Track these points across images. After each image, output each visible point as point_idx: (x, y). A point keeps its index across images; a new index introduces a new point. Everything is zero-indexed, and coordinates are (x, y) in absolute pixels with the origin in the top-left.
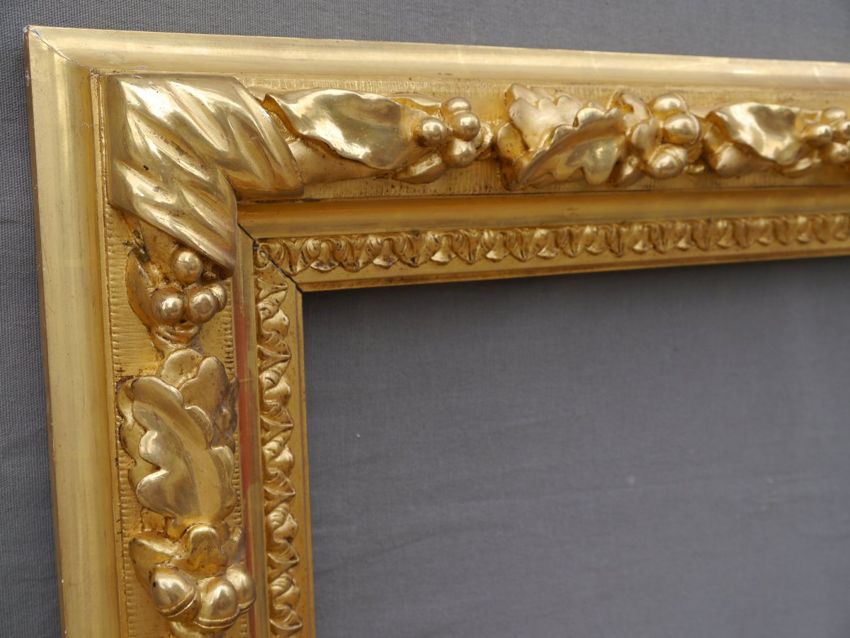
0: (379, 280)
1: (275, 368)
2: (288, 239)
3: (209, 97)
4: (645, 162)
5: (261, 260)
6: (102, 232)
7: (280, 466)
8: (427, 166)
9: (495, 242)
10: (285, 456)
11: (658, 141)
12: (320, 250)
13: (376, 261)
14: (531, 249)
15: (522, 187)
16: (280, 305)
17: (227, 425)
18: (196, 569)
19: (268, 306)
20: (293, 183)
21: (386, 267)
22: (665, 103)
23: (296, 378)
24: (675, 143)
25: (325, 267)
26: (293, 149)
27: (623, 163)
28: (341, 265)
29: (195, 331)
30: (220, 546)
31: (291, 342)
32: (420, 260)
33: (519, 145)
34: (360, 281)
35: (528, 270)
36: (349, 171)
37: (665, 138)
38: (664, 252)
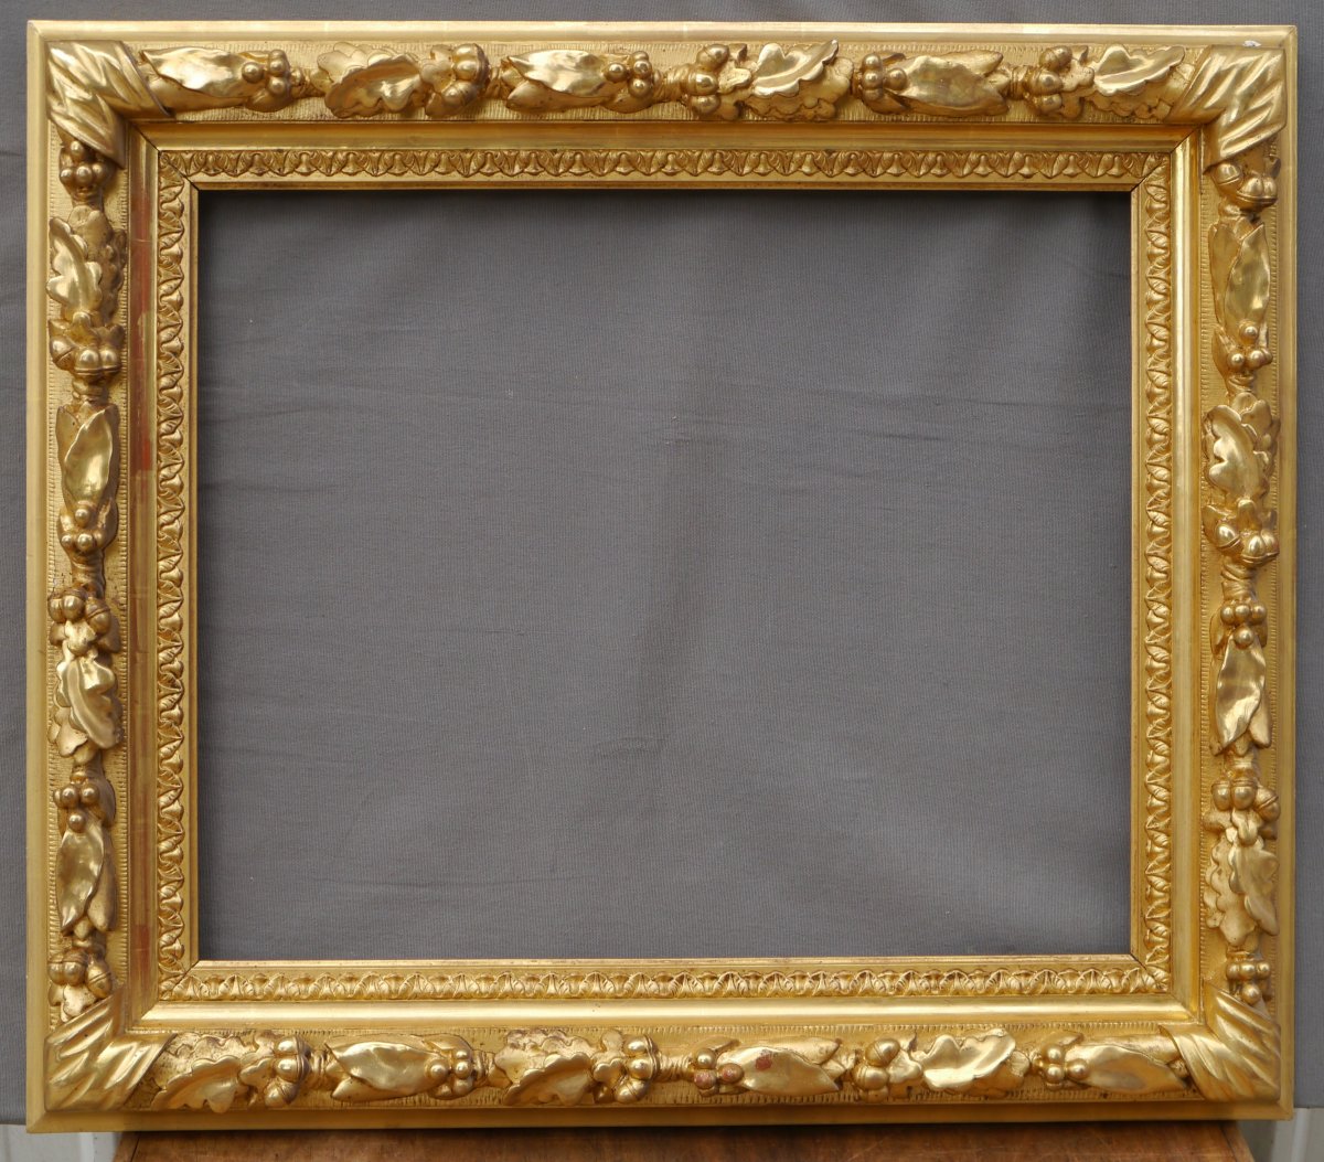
0: (256, 184)
1: (171, 236)
2: (184, 151)
3: (99, 54)
4: (440, 94)
5: (162, 164)
6: (49, 137)
7: (170, 302)
8: (261, 96)
9: (347, 159)
10: (175, 297)
11: (453, 79)
12: (206, 160)
13: (251, 170)
14: (380, 167)
15: (346, 114)
16: (177, 195)
17: (110, 256)
18: (79, 339)
19: (166, 194)
20: (149, 103)
21: (260, 175)
22: (463, 51)
23: (188, 245)
24: (464, 80)
25: (212, 172)
26: (155, 83)
27: (428, 96)
28: (223, 171)
29: (90, 194)
30: (93, 326)
31: (185, 220)
32: (286, 170)
33: (328, 81)
34: (242, 184)
35: (382, 184)
36: (204, 100)
37: (459, 76)
38: (513, 176)
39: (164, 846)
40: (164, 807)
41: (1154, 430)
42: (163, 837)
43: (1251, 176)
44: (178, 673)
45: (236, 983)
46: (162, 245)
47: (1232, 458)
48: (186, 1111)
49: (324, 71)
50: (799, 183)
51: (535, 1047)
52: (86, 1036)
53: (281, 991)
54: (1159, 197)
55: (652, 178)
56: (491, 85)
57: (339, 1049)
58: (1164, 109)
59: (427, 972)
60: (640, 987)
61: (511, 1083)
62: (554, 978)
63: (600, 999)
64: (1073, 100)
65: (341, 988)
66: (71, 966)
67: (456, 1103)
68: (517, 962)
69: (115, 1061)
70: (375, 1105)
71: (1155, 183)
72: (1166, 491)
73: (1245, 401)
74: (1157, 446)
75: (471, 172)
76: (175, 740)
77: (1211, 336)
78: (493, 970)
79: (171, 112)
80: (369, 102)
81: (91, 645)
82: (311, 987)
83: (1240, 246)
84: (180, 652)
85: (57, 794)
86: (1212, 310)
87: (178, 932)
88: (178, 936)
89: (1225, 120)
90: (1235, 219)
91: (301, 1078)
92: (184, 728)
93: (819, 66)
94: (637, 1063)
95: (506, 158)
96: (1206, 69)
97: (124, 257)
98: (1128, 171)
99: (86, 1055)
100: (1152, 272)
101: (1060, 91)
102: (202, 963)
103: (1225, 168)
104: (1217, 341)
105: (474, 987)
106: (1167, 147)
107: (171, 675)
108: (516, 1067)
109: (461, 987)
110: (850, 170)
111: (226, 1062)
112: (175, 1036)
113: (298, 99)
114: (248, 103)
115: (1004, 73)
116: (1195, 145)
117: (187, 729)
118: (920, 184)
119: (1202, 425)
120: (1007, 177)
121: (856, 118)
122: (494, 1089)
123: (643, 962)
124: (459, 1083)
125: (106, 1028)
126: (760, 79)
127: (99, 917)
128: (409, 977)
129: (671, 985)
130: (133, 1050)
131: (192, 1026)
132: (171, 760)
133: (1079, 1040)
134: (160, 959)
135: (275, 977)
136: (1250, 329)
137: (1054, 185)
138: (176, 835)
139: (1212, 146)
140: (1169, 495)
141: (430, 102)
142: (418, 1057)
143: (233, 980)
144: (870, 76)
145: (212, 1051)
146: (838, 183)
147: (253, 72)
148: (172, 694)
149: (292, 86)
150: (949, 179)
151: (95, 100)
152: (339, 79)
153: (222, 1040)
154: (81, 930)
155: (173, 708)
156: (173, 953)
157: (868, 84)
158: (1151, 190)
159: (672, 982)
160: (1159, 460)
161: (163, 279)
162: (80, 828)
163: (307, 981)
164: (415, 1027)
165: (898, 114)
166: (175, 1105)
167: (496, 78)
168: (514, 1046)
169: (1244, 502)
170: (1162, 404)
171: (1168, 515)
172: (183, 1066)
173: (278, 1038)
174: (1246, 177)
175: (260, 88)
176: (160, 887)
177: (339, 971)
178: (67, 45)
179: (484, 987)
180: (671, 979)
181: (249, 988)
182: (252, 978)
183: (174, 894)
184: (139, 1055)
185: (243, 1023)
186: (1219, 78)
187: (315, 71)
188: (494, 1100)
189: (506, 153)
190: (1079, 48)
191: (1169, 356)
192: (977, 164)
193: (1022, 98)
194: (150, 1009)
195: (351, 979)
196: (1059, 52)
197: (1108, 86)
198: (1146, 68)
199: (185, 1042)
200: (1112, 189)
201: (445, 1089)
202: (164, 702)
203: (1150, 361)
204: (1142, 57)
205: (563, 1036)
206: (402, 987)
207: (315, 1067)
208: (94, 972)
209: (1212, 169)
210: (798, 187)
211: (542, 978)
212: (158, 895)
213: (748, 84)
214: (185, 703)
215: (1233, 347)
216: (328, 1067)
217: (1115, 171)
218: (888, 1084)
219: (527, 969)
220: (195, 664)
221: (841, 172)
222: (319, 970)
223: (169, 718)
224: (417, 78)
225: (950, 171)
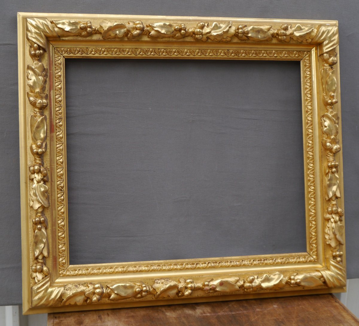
0: (80, 57)
1: (58, 70)
2: (61, 48)
4: (132, 33)
5: (55, 51)
6: (26, 43)
7: (58, 88)
8: (84, 33)
9: (105, 51)
10: (60, 86)
11: (135, 29)
12: (67, 50)
13: (79, 53)
14: (114, 53)
15: (106, 38)
16: (59, 59)
17: (44, 75)
18: (37, 97)
19: (57, 59)
20: (55, 34)
21: (82, 54)
22: (138, 22)
23: (63, 73)
24: (138, 30)
25: (69, 53)
26: (56, 29)
27: (128, 34)
28: (72, 53)
29: (38, 58)
30: (41, 94)
31: (62, 66)
32: (89, 53)
33: (102, 30)
34: (77, 56)
35: (114, 57)
36: (69, 34)
37: (136, 29)
38: (148, 55)
39: (60, 234)
40: (60, 224)
41: (308, 120)
42: (60, 232)
43: (331, 57)
44: (62, 187)
45: (80, 271)
46: (56, 73)
47: (329, 126)
48: (70, 306)
49: (101, 27)
50: (220, 58)
51: (162, 283)
52: (44, 286)
53: (92, 272)
54: (307, 62)
55: (184, 56)
56: (144, 31)
57: (111, 286)
58: (310, 40)
59: (131, 265)
60: (187, 266)
61: (157, 293)
62: (165, 265)
63: (176, 270)
64: (289, 38)
65: (108, 270)
66: (38, 267)
67: (141, 299)
68: (154, 262)
69: (52, 292)
70: (120, 301)
71: (307, 59)
72: (312, 135)
73: (332, 112)
74: (309, 124)
75: (137, 54)
76: (62, 205)
77: (322, 96)
78: (148, 264)
79: (59, 37)
80: (113, 35)
81: (42, 179)
82: (101, 271)
83: (329, 74)
84: (63, 182)
85: (34, 220)
86: (322, 90)
87: (64, 257)
88: (64, 259)
89: (325, 43)
90: (328, 67)
91: (101, 294)
92: (64, 202)
93: (228, 28)
94: (189, 285)
95: (146, 50)
96: (321, 30)
97: (47, 75)
98: (300, 56)
99: (44, 291)
100: (307, 81)
101: (286, 35)
102: (70, 266)
103: (325, 55)
104: (324, 97)
105: (144, 269)
106: (309, 50)
107: (61, 188)
108: (158, 288)
109: (140, 269)
110: (233, 55)
111: (81, 291)
112: (66, 285)
113: (93, 34)
114: (80, 35)
115: (271, 30)
116: (316, 49)
117: (65, 202)
118: (250, 58)
119: (321, 118)
120: (271, 57)
121: (235, 41)
122: (151, 295)
123: (187, 260)
124: (144, 293)
125: (48, 284)
126: (213, 31)
127: (45, 254)
128: (126, 267)
129: (194, 266)
130: (56, 289)
131: (70, 283)
132: (61, 211)
133: (297, 274)
134: (59, 265)
135: (91, 268)
136: (333, 94)
137: (282, 59)
138: (63, 231)
139: (321, 49)
140: (312, 136)
141: (129, 35)
142: (132, 287)
143: (79, 270)
144: (240, 30)
145: (77, 288)
146: (230, 58)
147: (83, 27)
148: (61, 193)
149: (93, 31)
150: (257, 57)
151: (40, 33)
152: (106, 29)
153: (78, 286)
154: (40, 257)
155: (61, 197)
156: (63, 263)
157: (240, 33)
158: (306, 60)
159: (195, 265)
160: (310, 127)
161: (56, 82)
162: (40, 229)
163: (99, 269)
164: (130, 280)
165: (246, 40)
166: (67, 304)
167: (146, 29)
168: (157, 283)
169: (332, 137)
170: (310, 114)
171: (312, 141)
172: (69, 293)
173: (94, 284)
174: (330, 57)
175: (84, 31)
176: (59, 245)
177: (108, 266)
178: (33, 18)
179: (146, 268)
180: (194, 264)
181: (84, 272)
182: (84, 269)
183: (63, 247)
184: (58, 290)
185: (83, 281)
186: (323, 33)
187: (99, 27)
188: (151, 298)
189: (146, 49)
190: (290, 25)
191: (311, 102)
192: (264, 54)
193: (276, 37)
194: (57, 279)
195: (111, 268)
196: (285, 25)
197: (297, 34)
198: (305, 30)
199: (68, 287)
200: (296, 60)
201: (139, 295)
202: (59, 195)
203: (307, 103)
204: (305, 27)
205: (169, 280)
206: (125, 269)
207: (105, 291)
208: (45, 268)
209: (322, 55)
210: (220, 59)
211: (161, 266)
212: (59, 248)
213: (210, 32)
214: (64, 195)
215: (328, 99)
216: (108, 291)
217: (297, 56)
218: (252, 287)
219: (157, 263)
220: (67, 185)
221: (231, 55)
222: (102, 266)
223: (60, 200)
224: (126, 29)
225: (257, 55)
